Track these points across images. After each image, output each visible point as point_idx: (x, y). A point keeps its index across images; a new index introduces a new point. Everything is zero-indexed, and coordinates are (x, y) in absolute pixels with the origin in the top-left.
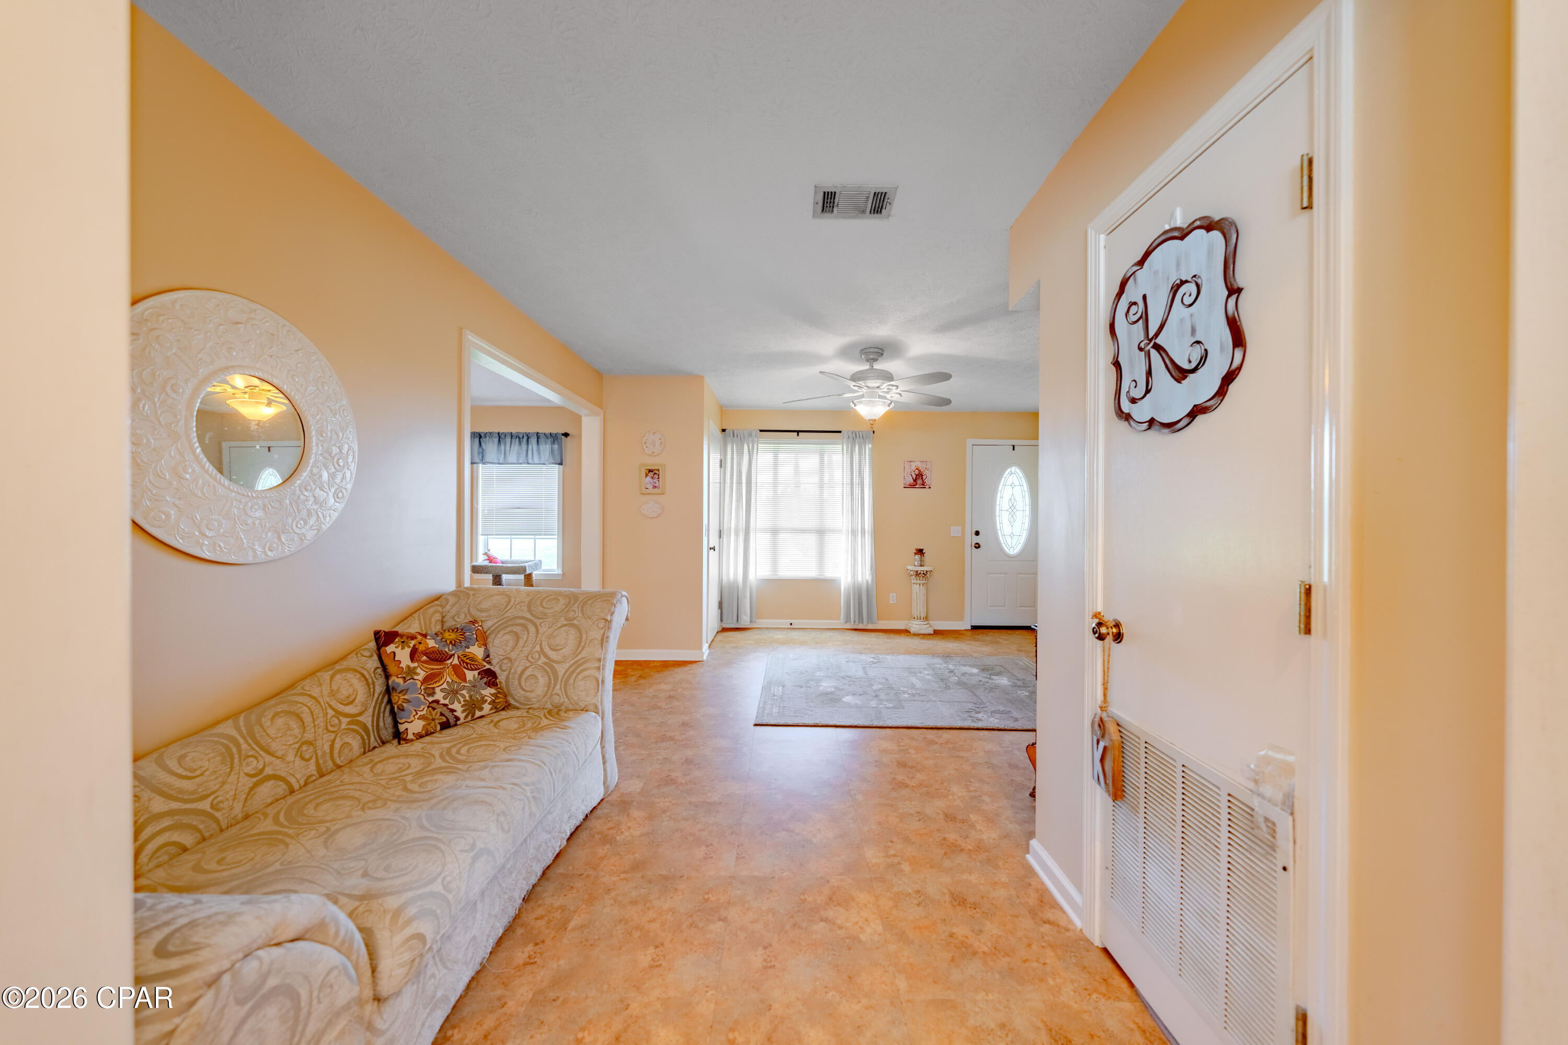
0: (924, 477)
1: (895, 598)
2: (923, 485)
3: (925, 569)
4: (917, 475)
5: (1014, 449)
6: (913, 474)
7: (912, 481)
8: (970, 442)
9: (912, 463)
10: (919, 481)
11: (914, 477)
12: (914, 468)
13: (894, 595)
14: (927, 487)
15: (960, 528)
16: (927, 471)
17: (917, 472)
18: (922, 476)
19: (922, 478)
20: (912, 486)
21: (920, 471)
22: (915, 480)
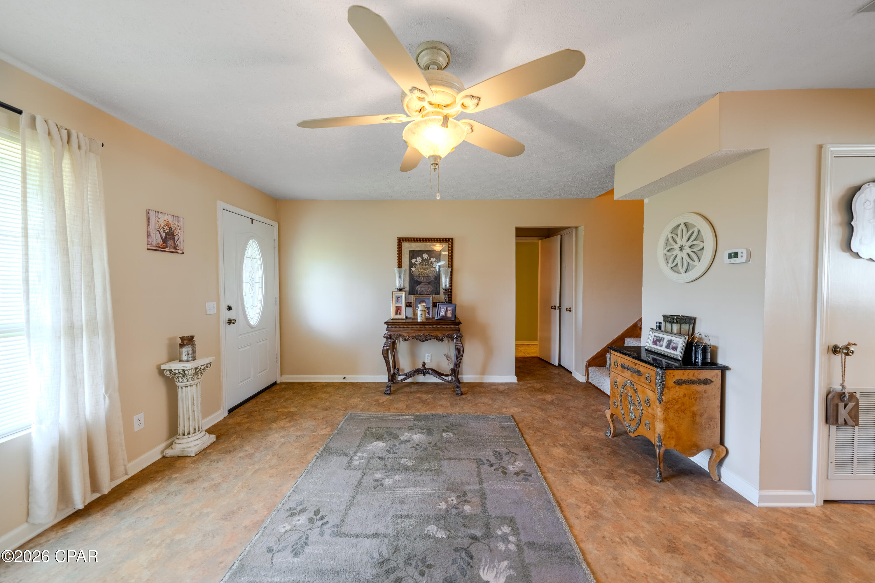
0: (176, 238)
1: (142, 420)
2: (175, 248)
3: (199, 363)
4: (166, 233)
5: (252, 223)
6: (162, 231)
7: (160, 240)
8: (221, 205)
9: (160, 215)
10: (170, 243)
11: (164, 235)
12: (162, 222)
13: (141, 415)
14: (180, 251)
15: (215, 303)
16: (179, 231)
17: (167, 229)
18: (174, 235)
19: (174, 239)
20: (160, 249)
21: (170, 229)
22: (165, 241)
